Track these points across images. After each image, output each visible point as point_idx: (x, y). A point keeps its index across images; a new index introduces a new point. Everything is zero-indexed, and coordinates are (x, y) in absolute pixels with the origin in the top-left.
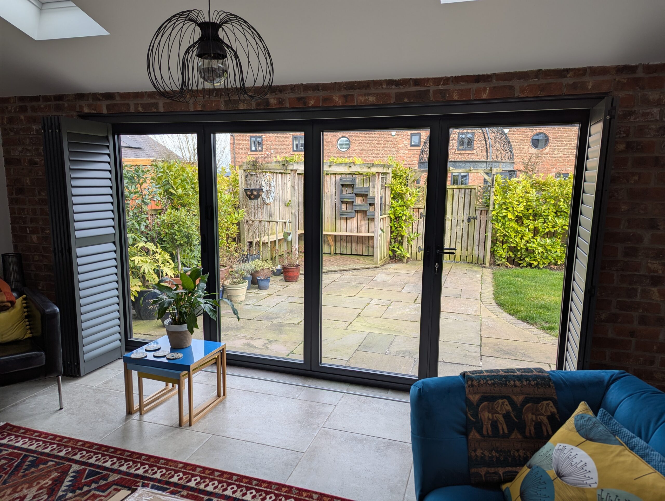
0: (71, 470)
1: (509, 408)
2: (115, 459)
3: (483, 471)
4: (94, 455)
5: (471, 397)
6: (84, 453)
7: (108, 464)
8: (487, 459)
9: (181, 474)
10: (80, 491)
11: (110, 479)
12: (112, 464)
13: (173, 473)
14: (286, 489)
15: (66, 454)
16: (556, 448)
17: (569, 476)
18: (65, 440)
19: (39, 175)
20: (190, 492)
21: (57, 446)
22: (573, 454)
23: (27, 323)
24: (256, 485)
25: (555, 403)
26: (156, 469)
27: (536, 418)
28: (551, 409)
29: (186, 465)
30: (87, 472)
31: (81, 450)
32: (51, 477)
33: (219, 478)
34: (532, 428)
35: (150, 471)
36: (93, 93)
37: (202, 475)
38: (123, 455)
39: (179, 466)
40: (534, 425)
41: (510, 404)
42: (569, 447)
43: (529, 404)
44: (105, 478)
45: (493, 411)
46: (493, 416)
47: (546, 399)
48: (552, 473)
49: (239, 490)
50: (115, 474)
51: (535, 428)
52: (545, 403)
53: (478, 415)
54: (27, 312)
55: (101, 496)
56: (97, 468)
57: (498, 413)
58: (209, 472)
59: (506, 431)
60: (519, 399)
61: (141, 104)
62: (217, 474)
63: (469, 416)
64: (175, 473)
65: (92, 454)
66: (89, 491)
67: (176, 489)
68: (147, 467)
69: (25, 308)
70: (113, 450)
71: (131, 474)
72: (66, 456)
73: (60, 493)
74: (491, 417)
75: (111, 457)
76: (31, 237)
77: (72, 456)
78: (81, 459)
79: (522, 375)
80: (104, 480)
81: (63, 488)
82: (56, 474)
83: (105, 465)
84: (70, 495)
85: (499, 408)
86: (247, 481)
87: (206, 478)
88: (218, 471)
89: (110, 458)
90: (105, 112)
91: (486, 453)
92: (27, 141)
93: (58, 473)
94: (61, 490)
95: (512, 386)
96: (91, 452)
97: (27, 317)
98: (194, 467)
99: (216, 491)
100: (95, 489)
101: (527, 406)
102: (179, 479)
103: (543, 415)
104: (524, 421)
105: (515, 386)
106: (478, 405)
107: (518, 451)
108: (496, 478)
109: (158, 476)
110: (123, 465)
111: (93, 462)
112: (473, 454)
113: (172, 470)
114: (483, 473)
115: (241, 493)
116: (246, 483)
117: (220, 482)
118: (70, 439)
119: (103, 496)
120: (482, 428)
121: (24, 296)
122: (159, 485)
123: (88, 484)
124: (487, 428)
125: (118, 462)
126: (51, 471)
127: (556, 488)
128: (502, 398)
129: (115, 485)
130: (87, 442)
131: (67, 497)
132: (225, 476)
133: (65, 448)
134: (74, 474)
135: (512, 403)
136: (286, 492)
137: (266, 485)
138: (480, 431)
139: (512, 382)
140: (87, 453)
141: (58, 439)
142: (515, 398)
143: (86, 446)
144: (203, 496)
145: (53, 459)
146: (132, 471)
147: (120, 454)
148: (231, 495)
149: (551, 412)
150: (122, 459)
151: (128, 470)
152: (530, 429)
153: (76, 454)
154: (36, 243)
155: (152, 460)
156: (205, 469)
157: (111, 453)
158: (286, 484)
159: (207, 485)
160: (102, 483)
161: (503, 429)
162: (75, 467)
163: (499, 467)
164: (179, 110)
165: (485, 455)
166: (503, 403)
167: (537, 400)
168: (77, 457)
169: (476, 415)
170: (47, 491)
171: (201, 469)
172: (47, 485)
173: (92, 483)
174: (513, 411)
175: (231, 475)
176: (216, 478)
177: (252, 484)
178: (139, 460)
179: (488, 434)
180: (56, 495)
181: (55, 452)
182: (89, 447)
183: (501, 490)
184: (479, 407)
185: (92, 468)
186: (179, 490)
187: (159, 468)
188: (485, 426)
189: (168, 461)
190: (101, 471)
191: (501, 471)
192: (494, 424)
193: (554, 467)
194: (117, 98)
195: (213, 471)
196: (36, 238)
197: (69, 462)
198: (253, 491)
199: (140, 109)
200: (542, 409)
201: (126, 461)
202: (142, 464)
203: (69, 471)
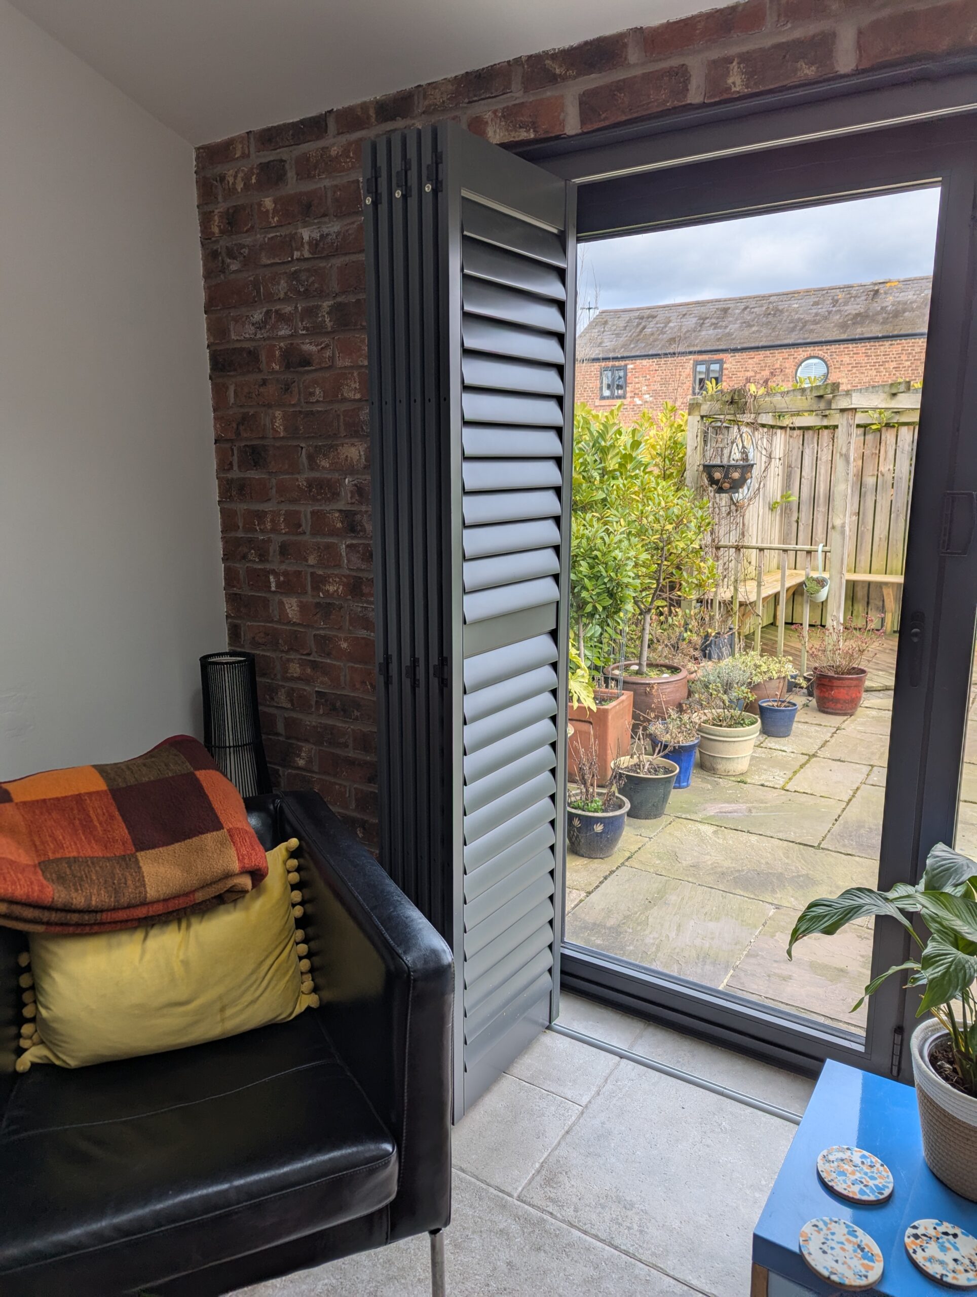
36: (530, 57)
61: (744, 58)
69: (294, 887)
76: (281, 603)
90: (572, 125)
97: (300, 923)
121: (294, 842)
154: (295, 624)
196: (295, 607)
199: (736, 81)
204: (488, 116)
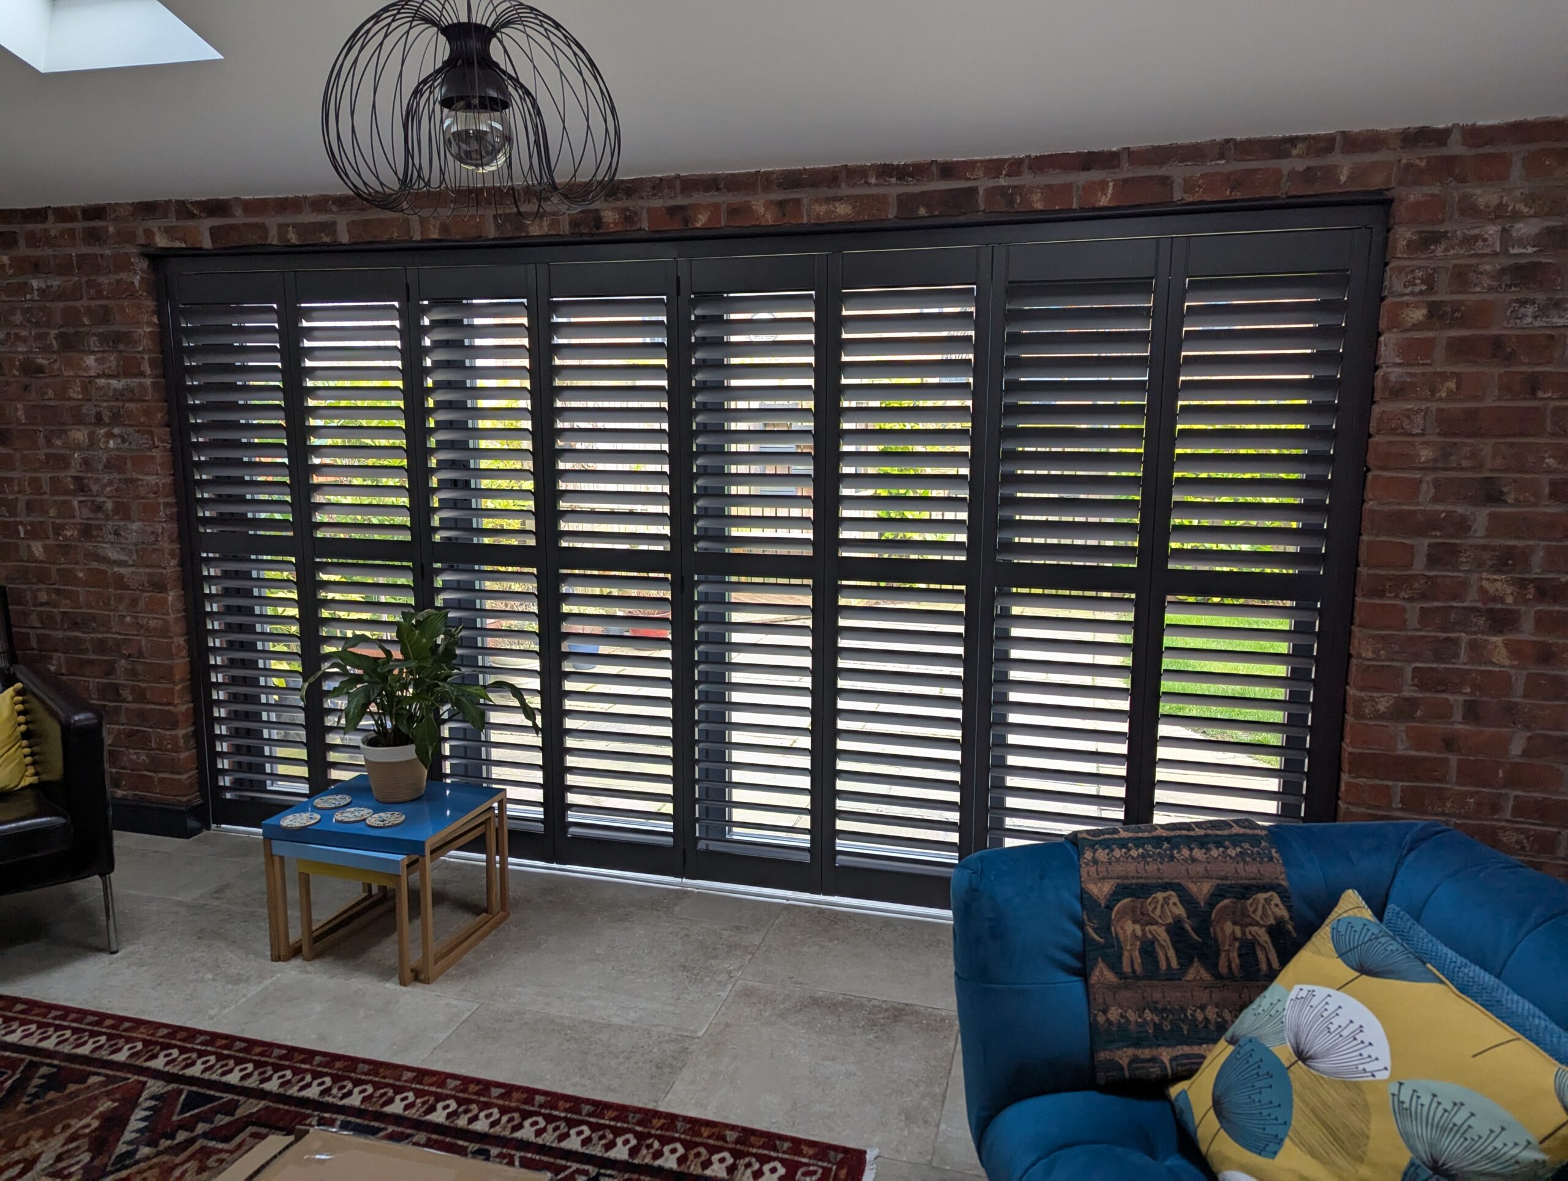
0: (145, 1094)
1: (1180, 911)
2: (250, 1067)
3: (1124, 1056)
4: (199, 1057)
5: (1094, 889)
6: (175, 1052)
7: (234, 1078)
8: (1132, 1027)
9: (411, 1096)
10: (169, 1142)
11: (240, 1112)
12: (243, 1078)
13: (391, 1093)
14: (662, 1121)
15: (131, 1056)
16: (1292, 995)
17: (1323, 1057)
18: (127, 1025)
19: (46, 397)
20: (434, 1137)
21: (108, 1040)
22: (1331, 1008)
23: (27, 751)
24: (589, 1115)
25: (1284, 896)
26: (350, 1086)
27: (1243, 933)
28: (1276, 910)
29: (421, 1074)
30: (183, 1097)
31: (166, 1047)
32: (97, 1112)
33: (501, 1102)
34: (1234, 955)
35: (334, 1091)
36: (177, 201)
37: (461, 1095)
38: (269, 1056)
39: (404, 1078)
40: (1239, 949)
41: (1181, 902)
42: (1321, 991)
43: (1226, 901)
44: (230, 1108)
45: (1143, 918)
46: (1143, 931)
47: (1264, 888)
48: (1284, 1053)
49: (550, 1128)
50: (251, 1100)
51: (1240, 956)
52: (1262, 896)
53: (1109, 929)
54: (26, 723)
55: (221, 1151)
56: (209, 1088)
57: (1157, 923)
58: (477, 1088)
59: (1174, 964)
60: (1202, 890)
61: (294, 225)
62: (496, 1092)
63: (1090, 931)
64: (396, 1093)
65: (194, 1055)
66: (190, 1142)
67: (400, 1129)
68: (328, 1080)
69: (20, 713)
70: (244, 1045)
71: (291, 1097)
72: (132, 1061)
73: (122, 1148)
74: (1139, 933)
75: (239, 1061)
76: (29, 546)
77: (146, 1060)
78: (167, 1069)
79: (1206, 835)
80: (226, 1114)
81: (128, 1135)
82: (109, 1103)
83: (225, 1079)
84: (145, 1151)
85: (1158, 912)
86: (568, 1105)
87: (469, 1102)
88: (498, 1085)
89: (236, 1064)
90: (207, 243)
91: (1132, 1016)
92: (18, 318)
93: (114, 1101)
94: (123, 1139)
95: (1185, 861)
96: (192, 1050)
97: (25, 735)
98: (442, 1078)
99: (497, 1130)
100: (205, 1135)
101: (1221, 904)
102: (407, 1108)
103: (1257, 924)
104: (1216, 941)
105: (1194, 860)
106: (1109, 907)
107: (1203, 1008)
108: (1155, 1071)
109: (355, 1100)
110: (269, 1079)
111: (198, 1074)
112: (1101, 1019)
113: (387, 1085)
114: (1125, 1062)
115: (557, 1133)
116: (566, 1110)
117: (503, 1111)
118: (138, 1023)
119: (227, 1151)
120: (1120, 957)
121: (19, 685)
122: (358, 1121)
123: (188, 1125)
124: (1131, 957)
125: (256, 1073)
126: (96, 1098)
127: (1296, 1086)
128: (1165, 887)
129: (254, 1124)
130: (181, 1028)
131: (137, 1157)
132: (516, 1095)
133: (127, 1043)
134: (153, 1103)
135: (1187, 899)
136: (661, 1128)
137: (615, 1113)
138: (1115, 966)
139: (1185, 852)
140: (181, 1053)
141: (109, 1022)
142: (1193, 888)
143: (179, 1036)
144: (466, 1144)
145: (100, 1071)
146: (293, 1091)
147: (261, 1054)
148: (532, 1138)
149: (1275, 918)
150: (266, 1064)
151: (281, 1090)
152: (1230, 957)
153: (154, 1056)
154: (41, 562)
155: (338, 1064)
156: (466, 1081)
157: (240, 1051)
158: (661, 1109)
159: (475, 1118)
160: (222, 1120)
161: (1167, 959)
162: (155, 1087)
163: (1160, 1045)
164: (386, 237)
165: (1128, 1020)
166: (1166, 900)
167: (1245, 891)
168: (159, 1063)
169: (1105, 929)
170: (90, 1143)
171: (458, 1083)
172: (87, 1131)
173: (197, 1123)
174: (1189, 917)
175: (531, 1093)
176: (495, 1101)
177: (580, 1114)
178: (307, 1066)
179: (1134, 971)
180: (112, 1152)
181: (104, 1054)
182: (184, 1040)
183: (1166, 1098)
184: (1112, 909)
185: (194, 1089)
186: (409, 1131)
187: (357, 1083)
188: (1126, 954)
189: (376, 1066)
190: (218, 1094)
191: (1166, 1055)
192: (1148, 949)
193: (1289, 1036)
194: (238, 212)
195: (486, 1086)
196: (41, 549)
197: (139, 1075)
198: (585, 1128)
199: (293, 238)
200: (1255, 911)
201: (277, 1068)
202: (316, 1075)
203: (140, 1096)
204: (155, 230)
